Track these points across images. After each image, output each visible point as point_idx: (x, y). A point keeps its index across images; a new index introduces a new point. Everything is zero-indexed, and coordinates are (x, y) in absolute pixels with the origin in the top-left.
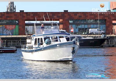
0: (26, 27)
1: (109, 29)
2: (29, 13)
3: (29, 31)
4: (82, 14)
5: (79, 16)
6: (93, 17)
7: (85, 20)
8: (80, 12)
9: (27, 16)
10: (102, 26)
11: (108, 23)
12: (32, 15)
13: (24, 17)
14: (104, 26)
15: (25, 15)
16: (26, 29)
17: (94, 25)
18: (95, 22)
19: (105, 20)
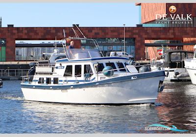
0: (17, 49)
1: (139, 51)
2: (21, 29)
3: (21, 55)
4: (100, 30)
5: (95, 33)
6: (116, 34)
7: (105, 39)
8: (97, 27)
9: (18, 33)
10: (129, 48)
11: (138, 44)
12: (26, 32)
13: (14, 34)
14: (133, 47)
15: (15, 31)
16: (18, 52)
17: (118, 46)
18: (119, 42)
19: (134, 39)
